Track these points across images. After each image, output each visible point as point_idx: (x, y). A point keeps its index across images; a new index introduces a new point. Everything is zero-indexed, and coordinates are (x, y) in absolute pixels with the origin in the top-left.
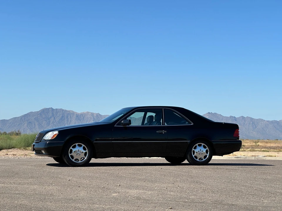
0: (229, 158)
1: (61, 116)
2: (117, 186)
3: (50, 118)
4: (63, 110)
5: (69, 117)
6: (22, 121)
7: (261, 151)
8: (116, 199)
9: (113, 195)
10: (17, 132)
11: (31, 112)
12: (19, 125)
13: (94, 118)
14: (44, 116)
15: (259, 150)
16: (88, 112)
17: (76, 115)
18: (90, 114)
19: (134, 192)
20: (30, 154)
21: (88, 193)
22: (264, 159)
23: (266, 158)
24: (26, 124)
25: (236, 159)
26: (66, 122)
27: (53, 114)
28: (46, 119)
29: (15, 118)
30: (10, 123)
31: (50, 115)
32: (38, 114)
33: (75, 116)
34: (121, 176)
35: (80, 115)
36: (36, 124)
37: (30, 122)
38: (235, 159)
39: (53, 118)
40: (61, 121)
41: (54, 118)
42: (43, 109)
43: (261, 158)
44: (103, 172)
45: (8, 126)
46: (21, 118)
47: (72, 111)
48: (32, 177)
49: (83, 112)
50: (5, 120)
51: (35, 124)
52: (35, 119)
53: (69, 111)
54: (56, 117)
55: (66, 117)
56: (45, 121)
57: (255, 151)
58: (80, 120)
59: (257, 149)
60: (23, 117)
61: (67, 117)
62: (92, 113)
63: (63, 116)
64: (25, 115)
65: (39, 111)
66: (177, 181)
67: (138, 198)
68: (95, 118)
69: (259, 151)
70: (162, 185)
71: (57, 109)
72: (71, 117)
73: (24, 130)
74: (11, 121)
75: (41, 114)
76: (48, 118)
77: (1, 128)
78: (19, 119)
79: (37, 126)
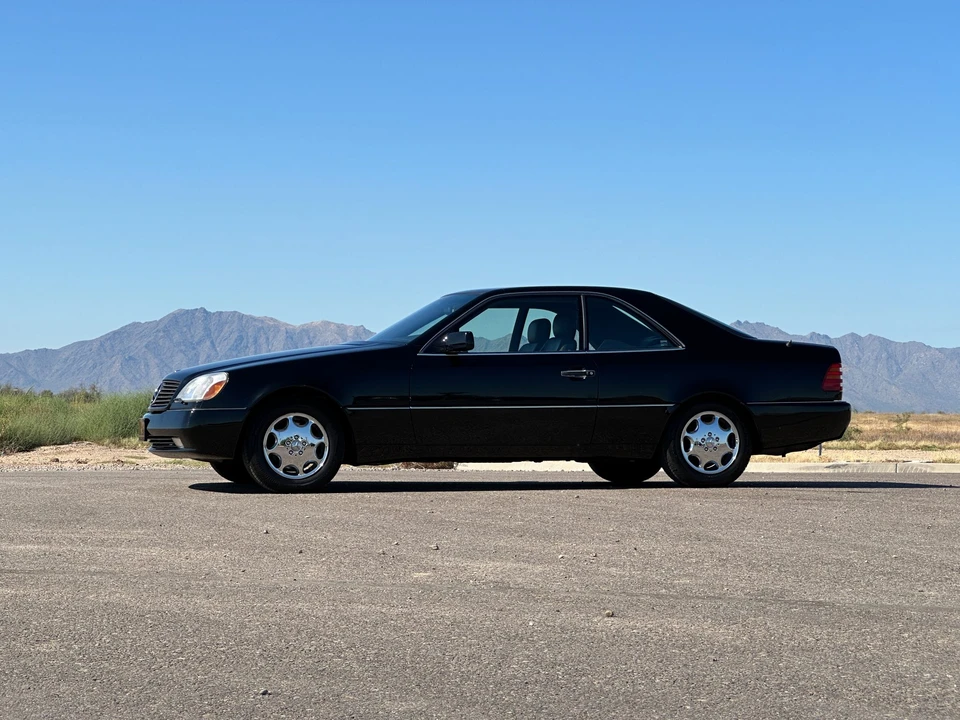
0: (808, 468)
1: (235, 336)
2: (427, 549)
3: (198, 343)
4: (241, 317)
5: (262, 340)
6: (103, 353)
7: (917, 448)
8: (425, 588)
9: (416, 575)
10: (88, 392)
11: (135, 325)
12: (94, 367)
14: (176, 337)
15: (911, 444)
16: (327, 324)
17: (287, 333)
18: (332, 327)
19: (485, 569)
20: (134, 460)
21: (330, 570)
22: (925, 472)
23: (933, 468)
24: (117, 364)
25: (831, 471)
27: (207, 329)
28: (183, 348)
29: (82, 344)
30: (66, 360)
31: (199, 332)
32: (159, 331)
33: (283, 334)
34: (441, 521)
35: (300, 332)
36: (153, 363)
37: (131, 358)
38: (826, 471)
39: (208, 343)
40: (234, 354)
41: (212, 342)
42: (173, 314)
43: (917, 469)
44: (380, 510)
45: (57, 370)
46: (101, 345)
47: (272, 319)
48: (143, 524)
49: (309, 322)
50: (46, 350)
51: (147, 365)
52: (146, 347)
53: (261, 320)
54: (218, 340)
55: (251, 340)
56: (181, 355)
57: (897, 448)
59: (904, 443)
60: (107, 340)
61: (255, 341)
62: (338, 326)
63: (241, 338)
64: (115, 333)
65: (161, 320)
66: (629, 533)
67: (501, 586)
69: (910, 448)
70: (581, 547)
71: (221, 312)
72: (268, 339)
73: (111, 384)
74: (67, 354)
75: (166, 330)
76: (192, 343)
77: (35, 377)
78: (95, 347)
79: (154, 371)
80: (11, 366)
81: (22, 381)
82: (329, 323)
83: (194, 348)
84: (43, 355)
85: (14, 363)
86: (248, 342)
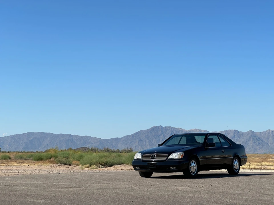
1: (170, 133)
3: (160, 136)
4: (172, 128)
6: (133, 139)
10: (129, 150)
11: (142, 131)
12: (131, 142)
14: (154, 134)
17: (185, 132)
24: (137, 142)
27: (162, 131)
28: (155, 137)
29: (128, 136)
30: (123, 141)
31: (160, 133)
32: (149, 132)
36: (147, 141)
37: (141, 140)
39: (163, 135)
41: (164, 135)
42: (152, 127)
46: (133, 136)
47: (180, 128)
49: (191, 129)
50: (118, 138)
51: (145, 142)
52: (145, 137)
53: (178, 129)
56: (155, 139)
60: (134, 135)
63: (172, 134)
64: (136, 133)
65: (149, 129)
71: (166, 127)
73: (135, 147)
74: (123, 139)
75: (151, 132)
76: (158, 136)
77: (115, 146)
78: (131, 137)
79: (147, 144)
81: (111, 147)
82: (197, 129)
84: (117, 140)
85: (109, 142)
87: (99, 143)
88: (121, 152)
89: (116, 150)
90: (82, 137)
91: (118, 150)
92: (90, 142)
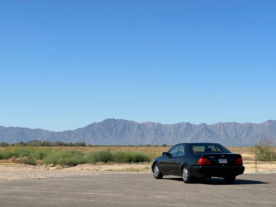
1: (123, 126)
2: (153, 194)
3: (113, 128)
4: (124, 121)
5: (131, 127)
6: (86, 131)
9: (149, 198)
10: (82, 143)
11: (94, 123)
12: (83, 135)
13: (155, 128)
14: (106, 127)
17: (138, 125)
20: (100, 169)
24: (90, 135)
26: (127, 132)
27: (114, 124)
28: (108, 130)
29: (80, 129)
30: (75, 134)
31: (113, 125)
32: (101, 125)
33: (136, 126)
35: (142, 125)
36: (100, 134)
37: (93, 133)
40: (123, 131)
41: (116, 128)
42: (105, 120)
45: (73, 136)
46: (85, 129)
47: (133, 121)
49: (144, 122)
51: (98, 135)
52: (98, 129)
53: (131, 122)
54: (118, 127)
55: (127, 127)
56: (108, 132)
58: (142, 130)
60: (87, 127)
61: (129, 127)
62: (152, 123)
63: (124, 127)
64: (89, 126)
65: (102, 122)
68: (157, 128)
72: (132, 127)
73: (88, 140)
74: (76, 132)
75: (103, 125)
76: (111, 128)
77: (67, 138)
78: (83, 130)
79: (100, 136)
80: (61, 135)
81: (63, 139)
82: (150, 122)
83: (111, 130)
84: (69, 132)
85: (61, 134)
86: (126, 128)
87: (51, 136)
88: (74, 146)
89: (68, 143)
90: (34, 130)
91: (70, 143)
92: (42, 135)
